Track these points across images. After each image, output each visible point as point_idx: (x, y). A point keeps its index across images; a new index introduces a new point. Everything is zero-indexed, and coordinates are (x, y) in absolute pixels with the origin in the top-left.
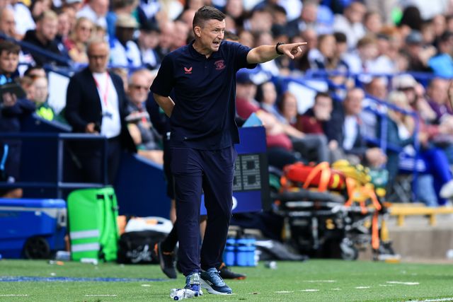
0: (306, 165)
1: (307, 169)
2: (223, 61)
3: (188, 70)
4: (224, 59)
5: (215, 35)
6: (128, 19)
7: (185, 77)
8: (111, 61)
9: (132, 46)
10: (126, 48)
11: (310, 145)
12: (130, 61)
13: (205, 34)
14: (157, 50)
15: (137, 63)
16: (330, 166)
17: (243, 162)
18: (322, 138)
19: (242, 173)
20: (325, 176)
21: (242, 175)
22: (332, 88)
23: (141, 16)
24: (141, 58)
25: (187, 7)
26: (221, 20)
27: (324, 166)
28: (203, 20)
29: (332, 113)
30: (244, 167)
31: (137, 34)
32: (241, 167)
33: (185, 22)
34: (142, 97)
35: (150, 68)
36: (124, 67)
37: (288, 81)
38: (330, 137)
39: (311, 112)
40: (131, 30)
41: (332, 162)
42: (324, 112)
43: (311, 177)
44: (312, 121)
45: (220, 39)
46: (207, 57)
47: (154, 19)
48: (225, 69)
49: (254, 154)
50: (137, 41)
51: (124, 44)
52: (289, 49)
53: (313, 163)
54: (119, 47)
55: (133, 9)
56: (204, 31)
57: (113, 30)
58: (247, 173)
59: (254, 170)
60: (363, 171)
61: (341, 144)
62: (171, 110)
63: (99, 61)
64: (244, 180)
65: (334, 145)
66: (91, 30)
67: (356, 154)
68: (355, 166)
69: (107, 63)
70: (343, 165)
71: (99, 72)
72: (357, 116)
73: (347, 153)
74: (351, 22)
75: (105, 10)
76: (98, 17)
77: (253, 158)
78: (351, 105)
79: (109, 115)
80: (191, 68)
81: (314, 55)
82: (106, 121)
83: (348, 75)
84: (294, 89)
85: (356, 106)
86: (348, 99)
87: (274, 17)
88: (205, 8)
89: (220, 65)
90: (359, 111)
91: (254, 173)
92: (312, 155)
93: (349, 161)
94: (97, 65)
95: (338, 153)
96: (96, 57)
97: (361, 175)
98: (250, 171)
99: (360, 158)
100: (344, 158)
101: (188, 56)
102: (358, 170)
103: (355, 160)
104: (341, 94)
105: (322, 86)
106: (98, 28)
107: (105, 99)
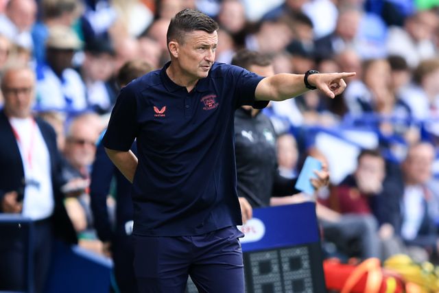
0: (344, 263)
1: (345, 270)
2: (214, 96)
3: (160, 111)
4: (215, 93)
5: (201, 55)
6: (65, 35)
7: (156, 122)
8: (38, 100)
9: (71, 76)
10: (62, 80)
11: (350, 232)
12: (68, 101)
13: (185, 53)
14: (110, 83)
15: (79, 104)
16: (382, 265)
17: (283, 260)
18: (369, 221)
19: (282, 277)
20: (374, 281)
21: (282, 280)
22: (384, 143)
23: (85, 30)
24: (87, 96)
25: (157, 16)
26: (210, 32)
27: (371, 264)
28: (183, 32)
29: (385, 182)
30: (286, 267)
31: (79, 58)
32: (281, 268)
33: (155, 39)
34: (86, 158)
35: (100, 111)
36: (58, 110)
37: (315, 131)
38: (382, 220)
39: (351, 181)
40: (70, 52)
41: (384, 258)
42: (372, 181)
43: (351, 282)
44: (353, 194)
45: (208, 61)
46: (189, 89)
47: (106, 35)
48: (216, 110)
49: (299, 245)
50: (79, 70)
51: (59, 74)
52: (326, 82)
53: (354, 261)
54: (50, 78)
55: (74, 18)
56: (184, 48)
57: (41, 53)
58: (291, 276)
59: (301, 271)
60: (434, 273)
61: (398, 231)
62: (134, 171)
63: (21, 96)
64: (286, 288)
65: (387, 231)
66: (8, 53)
67: (422, 246)
68: (419, 265)
69: (32, 103)
70: (402, 263)
71: (19, 116)
72: (424, 187)
73: (407, 244)
74: (415, 40)
75: (30, 21)
76: (19, 32)
77: (298, 252)
78: (414, 169)
79: (36, 185)
80: (164, 109)
81: (356, 90)
82: (30, 193)
83: (409, 122)
84: (324, 144)
85: (422, 171)
86: (409, 159)
87: (294, 32)
88: (185, 13)
89: (210, 103)
90: (426, 178)
91: (301, 276)
92: (354, 248)
93: (411, 256)
94: (18, 103)
95: (394, 244)
96: (16, 91)
97: (428, 279)
98: (294, 272)
99: (428, 251)
100: (403, 252)
101: (159, 88)
102: (425, 272)
103: (421, 255)
104: (399, 152)
105: (368, 140)
106: (19, 49)
107: (30, 158)
